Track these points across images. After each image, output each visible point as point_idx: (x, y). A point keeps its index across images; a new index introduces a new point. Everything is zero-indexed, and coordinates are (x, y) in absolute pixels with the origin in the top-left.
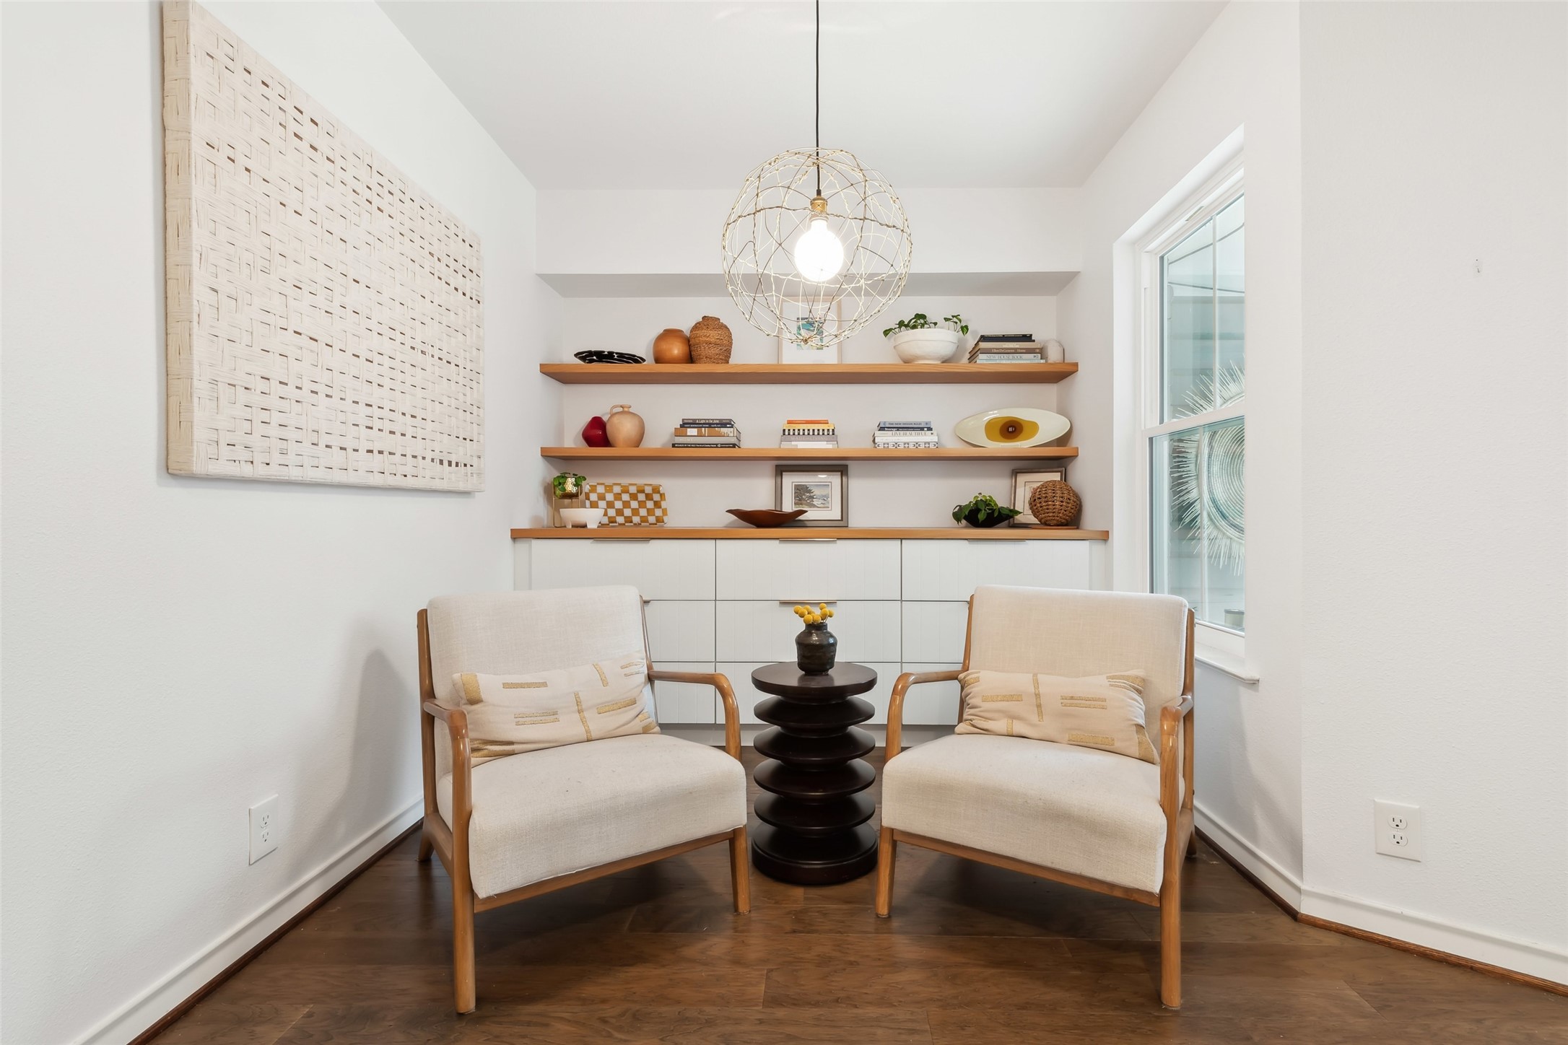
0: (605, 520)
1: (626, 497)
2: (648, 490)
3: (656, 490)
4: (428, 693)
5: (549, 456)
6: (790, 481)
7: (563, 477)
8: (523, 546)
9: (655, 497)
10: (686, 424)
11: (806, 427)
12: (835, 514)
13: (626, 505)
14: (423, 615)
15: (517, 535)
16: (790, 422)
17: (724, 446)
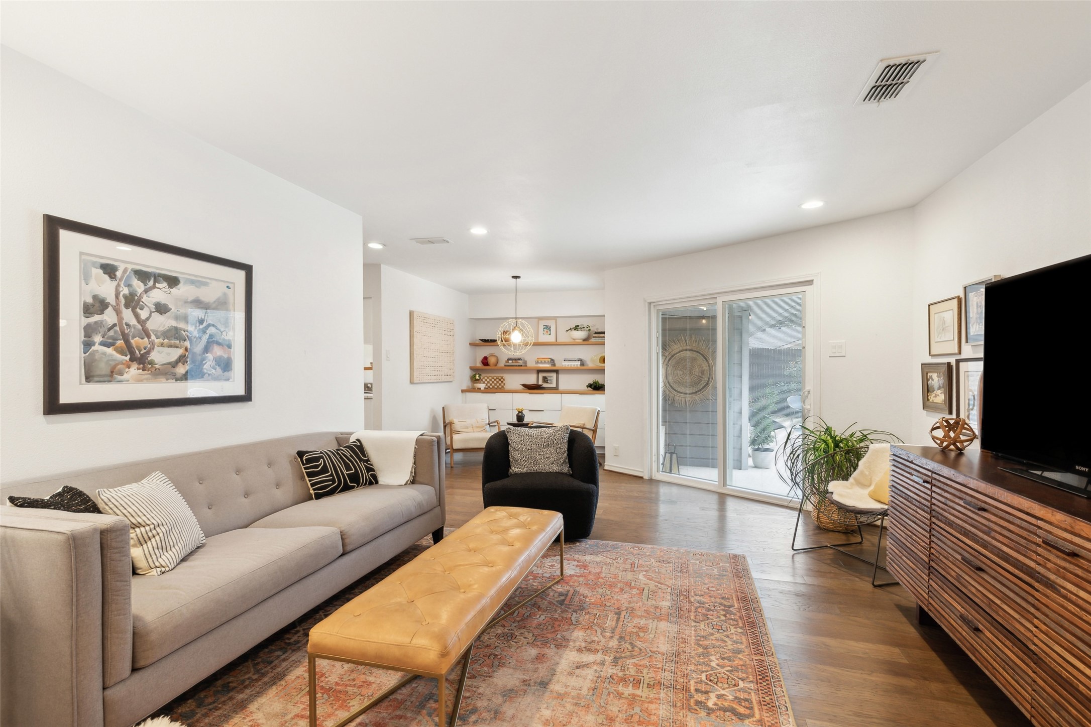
0: (487, 387)
1: (493, 380)
2: (500, 378)
3: (502, 377)
4: (444, 422)
5: (471, 368)
6: (541, 375)
7: (475, 375)
8: (464, 394)
9: (502, 380)
10: (509, 359)
11: (543, 360)
12: (554, 385)
13: (493, 382)
14: (443, 408)
15: (463, 391)
16: (538, 359)
17: (519, 366)
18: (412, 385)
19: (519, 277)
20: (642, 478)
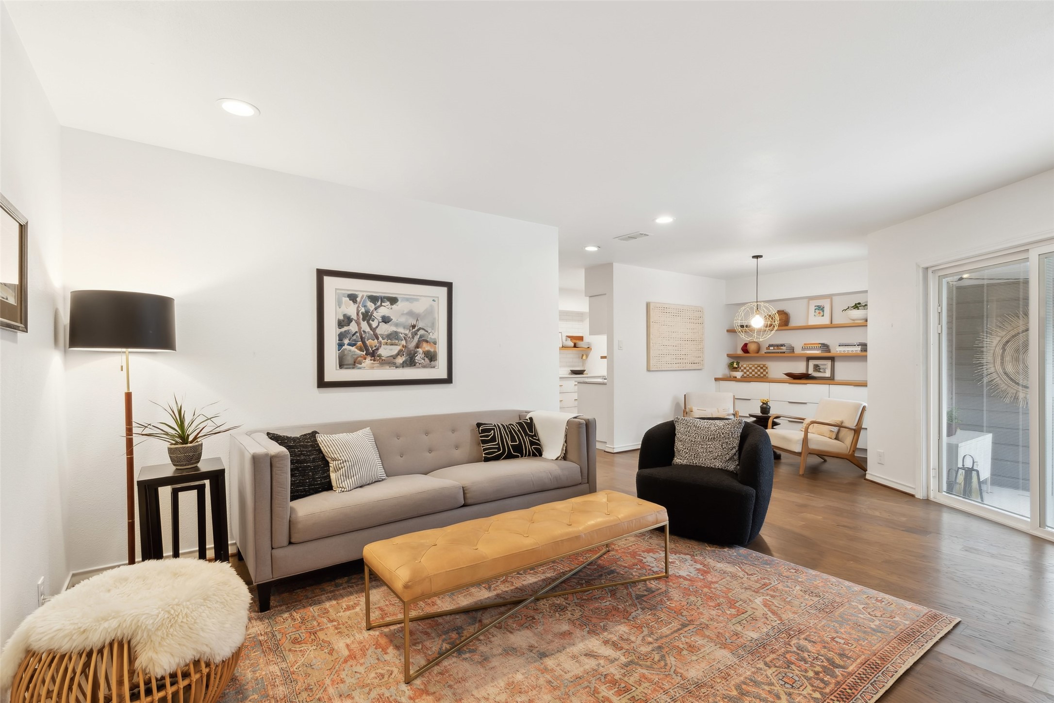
0: (745, 375)
1: (759, 368)
2: (762, 366)
3: (764, 366)
4: (685, 408)
5: (729, 356)
6: (812, 363)
7: (733, 363)
8: (718, 382)
9: (764, 368)
10: (770, 346)
11: (812, 345)
12: (828, 374)
13: (753, 371)
14: (685, 395)
15: (716, 379)
16: (805, 344)
17: (781, 353)
18: (649, 373)
19: (761, 256)
20: (913, 496)
